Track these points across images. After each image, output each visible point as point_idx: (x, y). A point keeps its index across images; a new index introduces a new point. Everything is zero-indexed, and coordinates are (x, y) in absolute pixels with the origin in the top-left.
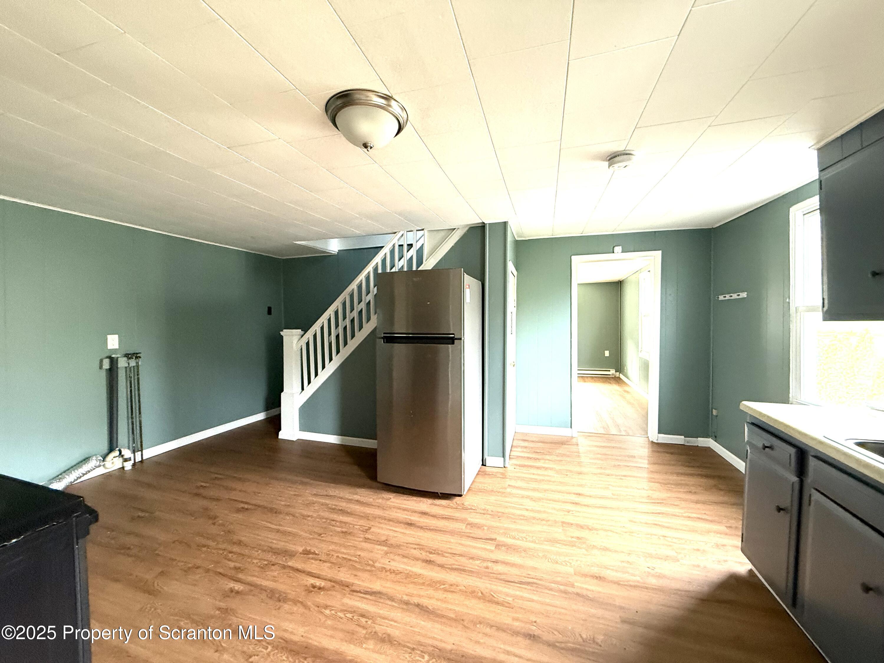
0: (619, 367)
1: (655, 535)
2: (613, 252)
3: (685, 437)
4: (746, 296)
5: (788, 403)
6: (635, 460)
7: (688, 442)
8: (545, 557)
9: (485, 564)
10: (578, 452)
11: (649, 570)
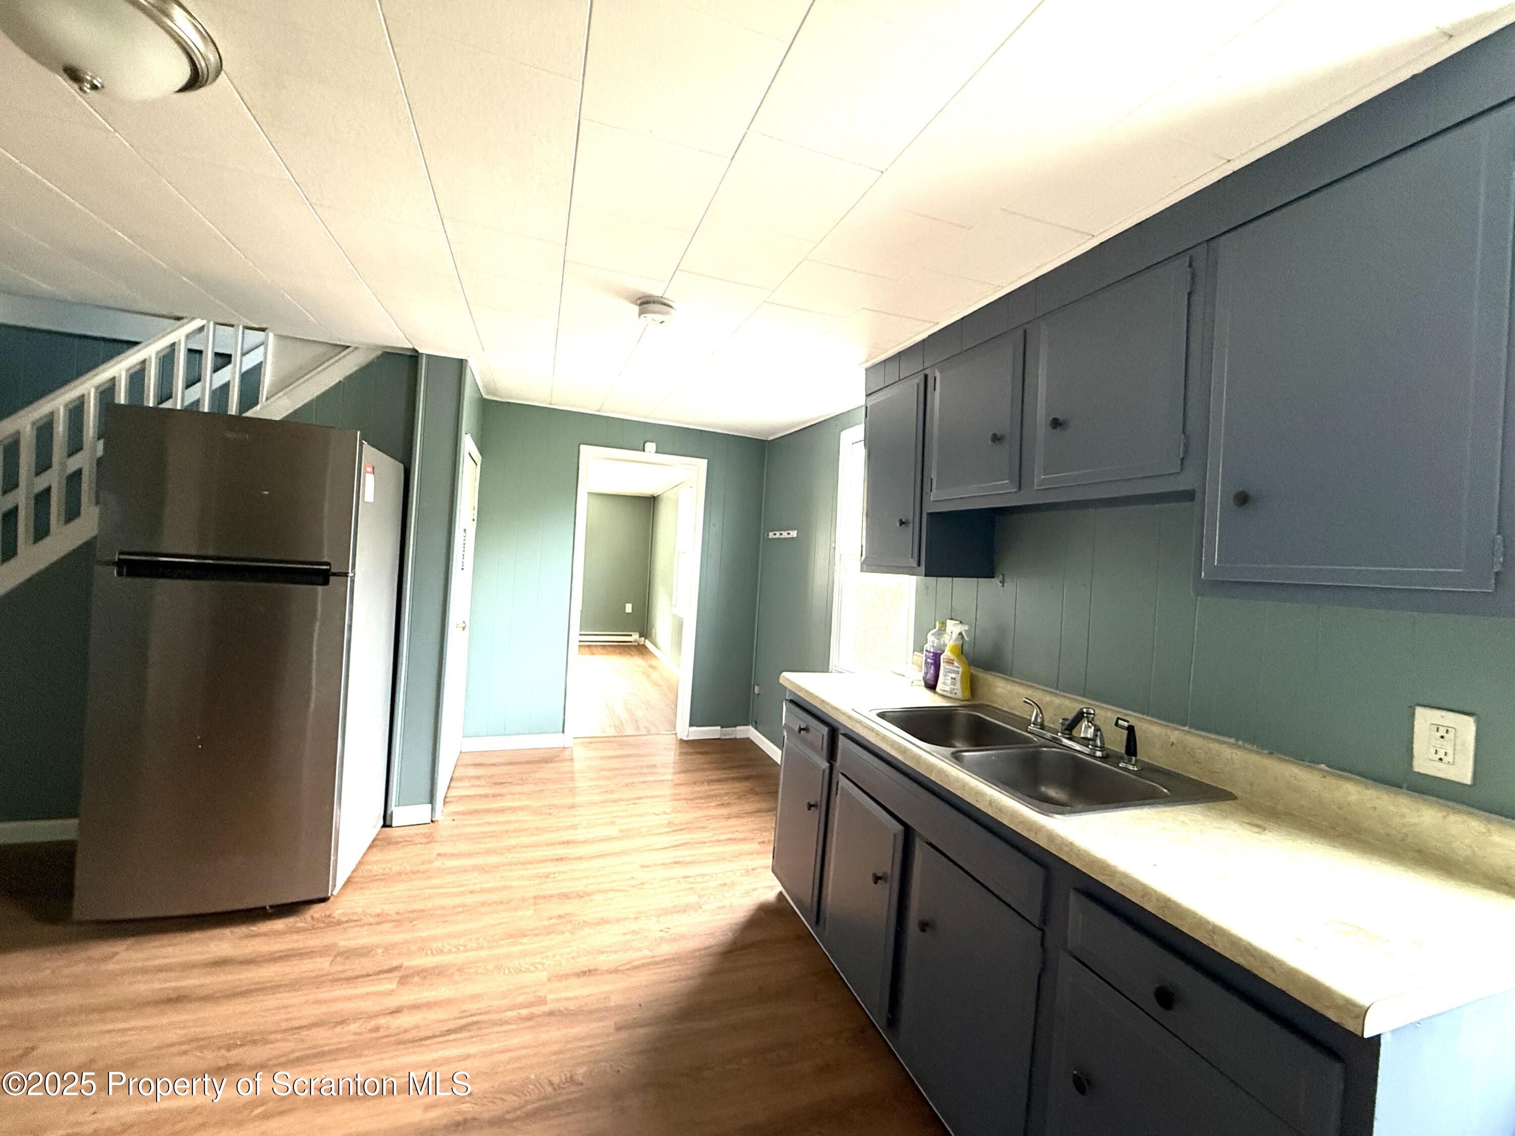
0: (645, 630)
1: (673, 878)
2: (644, 451)
3: (722, 727)
4: (795, 536)
5: (828, 672)
6: (656, 770)
7: (725, 735)
8: (498, 968)
9: (372, 1024)
10: (573, 773)
11: (661, 934)
